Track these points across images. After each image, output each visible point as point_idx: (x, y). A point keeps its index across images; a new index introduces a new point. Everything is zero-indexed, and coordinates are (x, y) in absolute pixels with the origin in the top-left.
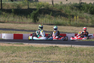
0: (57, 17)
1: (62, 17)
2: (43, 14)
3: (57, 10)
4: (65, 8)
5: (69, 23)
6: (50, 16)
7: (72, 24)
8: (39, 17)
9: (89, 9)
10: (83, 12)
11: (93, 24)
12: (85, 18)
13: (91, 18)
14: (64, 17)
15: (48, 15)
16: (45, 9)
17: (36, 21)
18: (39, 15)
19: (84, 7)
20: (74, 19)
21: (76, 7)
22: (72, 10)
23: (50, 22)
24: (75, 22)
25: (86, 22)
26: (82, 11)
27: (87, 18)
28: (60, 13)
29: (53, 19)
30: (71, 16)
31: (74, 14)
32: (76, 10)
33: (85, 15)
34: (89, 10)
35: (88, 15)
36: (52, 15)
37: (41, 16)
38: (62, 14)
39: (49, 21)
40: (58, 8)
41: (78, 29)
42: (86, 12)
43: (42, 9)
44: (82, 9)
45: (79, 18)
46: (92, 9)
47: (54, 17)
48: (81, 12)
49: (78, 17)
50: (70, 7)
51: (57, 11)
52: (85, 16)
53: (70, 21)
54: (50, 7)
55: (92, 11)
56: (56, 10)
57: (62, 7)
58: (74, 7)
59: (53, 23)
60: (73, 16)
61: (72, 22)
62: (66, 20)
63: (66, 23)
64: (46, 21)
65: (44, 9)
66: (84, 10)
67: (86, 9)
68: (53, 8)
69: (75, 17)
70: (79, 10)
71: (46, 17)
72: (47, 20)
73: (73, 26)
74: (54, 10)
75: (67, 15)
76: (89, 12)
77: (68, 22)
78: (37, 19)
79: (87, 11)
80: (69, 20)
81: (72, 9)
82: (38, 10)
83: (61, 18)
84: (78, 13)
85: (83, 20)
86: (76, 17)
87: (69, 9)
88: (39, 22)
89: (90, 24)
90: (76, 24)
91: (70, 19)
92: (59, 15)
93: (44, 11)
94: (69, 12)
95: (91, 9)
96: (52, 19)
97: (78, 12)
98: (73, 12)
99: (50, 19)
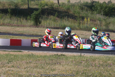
0: (64, 19)
1: (69, 18)
2: (47, 15)
3: (64, 10)
4: (73, 8)
5: (78, 26)
6: (55, 17)
7: (81, 27)
8: (41, 18)
9: (103, 9)
10: (96, 12)
11: (107, 28)
12: (98, 20)
13: (105, 20)
14: (72, 19)
15: (53, 17)
16: (49, 9)
17: (38, 24)
18: (42, 16)
19: (96, 7)
20: (84, 22)
21: (87, 6)
22: (81, 11)
23: (55, 25)
24: (85, 25)
25: (99, 26)
26: (94, 12)
27: (100, 21)
28: (67, 14)
29: (59, 22)
30: (81, 18)
31: (84, 15)
32: (87, 10)
33: (98, 16)
34: (103, 11)
35: (101, 17)
36: (58, 17)
37: (44, 18)
38: (69, 15)
39: (53, 24)
40: (64, 8)
41: (89, 34)
42: (99, 13)
43: (45, 9)
44: (93, 9)
45: (91, 20)
46: (107, 9)
47: (59, 19)
48: (92, 13)
49: (89, 19)
50: (79, 7)
51: (64, 12)
52: (97, 18)
53: (80, 23)
54: (55, 6)
55: (107, 12)
56: (62, 10)
57: (70, 7)
58: (84, 7)
59: (58, 26)
60: (83, 18)
61: (81, 25)
62: (74, 23)
63: (74, 27)
64: (49, 24)
65: (47, 9)
66: (96, 10)
67: (99, 9)
68: (58, 8)
69: (85, 19)
70: (90, 11)
71: (50, 19)
72: (52, 23)
73: (83, 30)
74: (60, 10)
75: (76, 16)
76: (102, 13)
77: (76, 25)
78: (39, 21)
79: (101, 12)
80: (78, 23)
81: (82, 9)
82: (40, 10)
83: (68, 20)
84: (90, 15)
85: (95, 22)
86: (87, 18)
87: (78, 10)
88: (42, 25)
89: (104, 27)
90: (87, 27)
91: (80, 21)
92: (65, 17)
93: (48, 11)
94: (78, 13)
95: (104, 10)
96: (57, 22)
97: (89, 13)
98: (83, 13)
99: (55, 21)
